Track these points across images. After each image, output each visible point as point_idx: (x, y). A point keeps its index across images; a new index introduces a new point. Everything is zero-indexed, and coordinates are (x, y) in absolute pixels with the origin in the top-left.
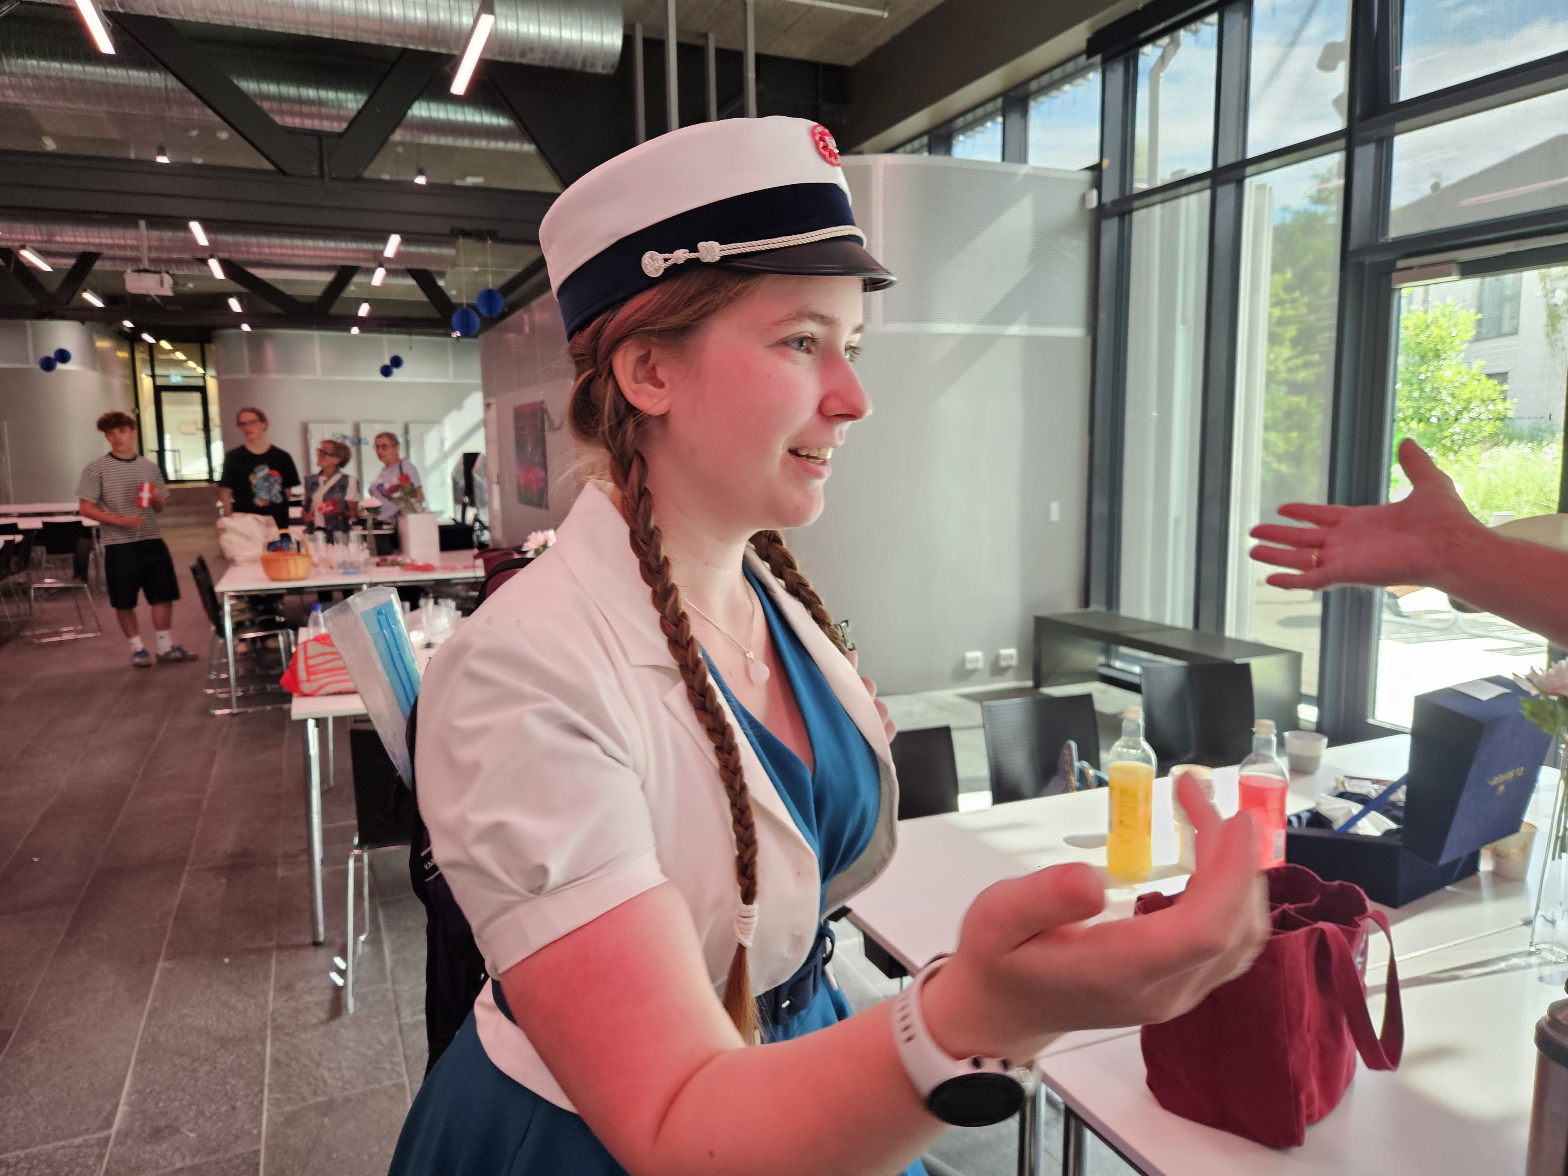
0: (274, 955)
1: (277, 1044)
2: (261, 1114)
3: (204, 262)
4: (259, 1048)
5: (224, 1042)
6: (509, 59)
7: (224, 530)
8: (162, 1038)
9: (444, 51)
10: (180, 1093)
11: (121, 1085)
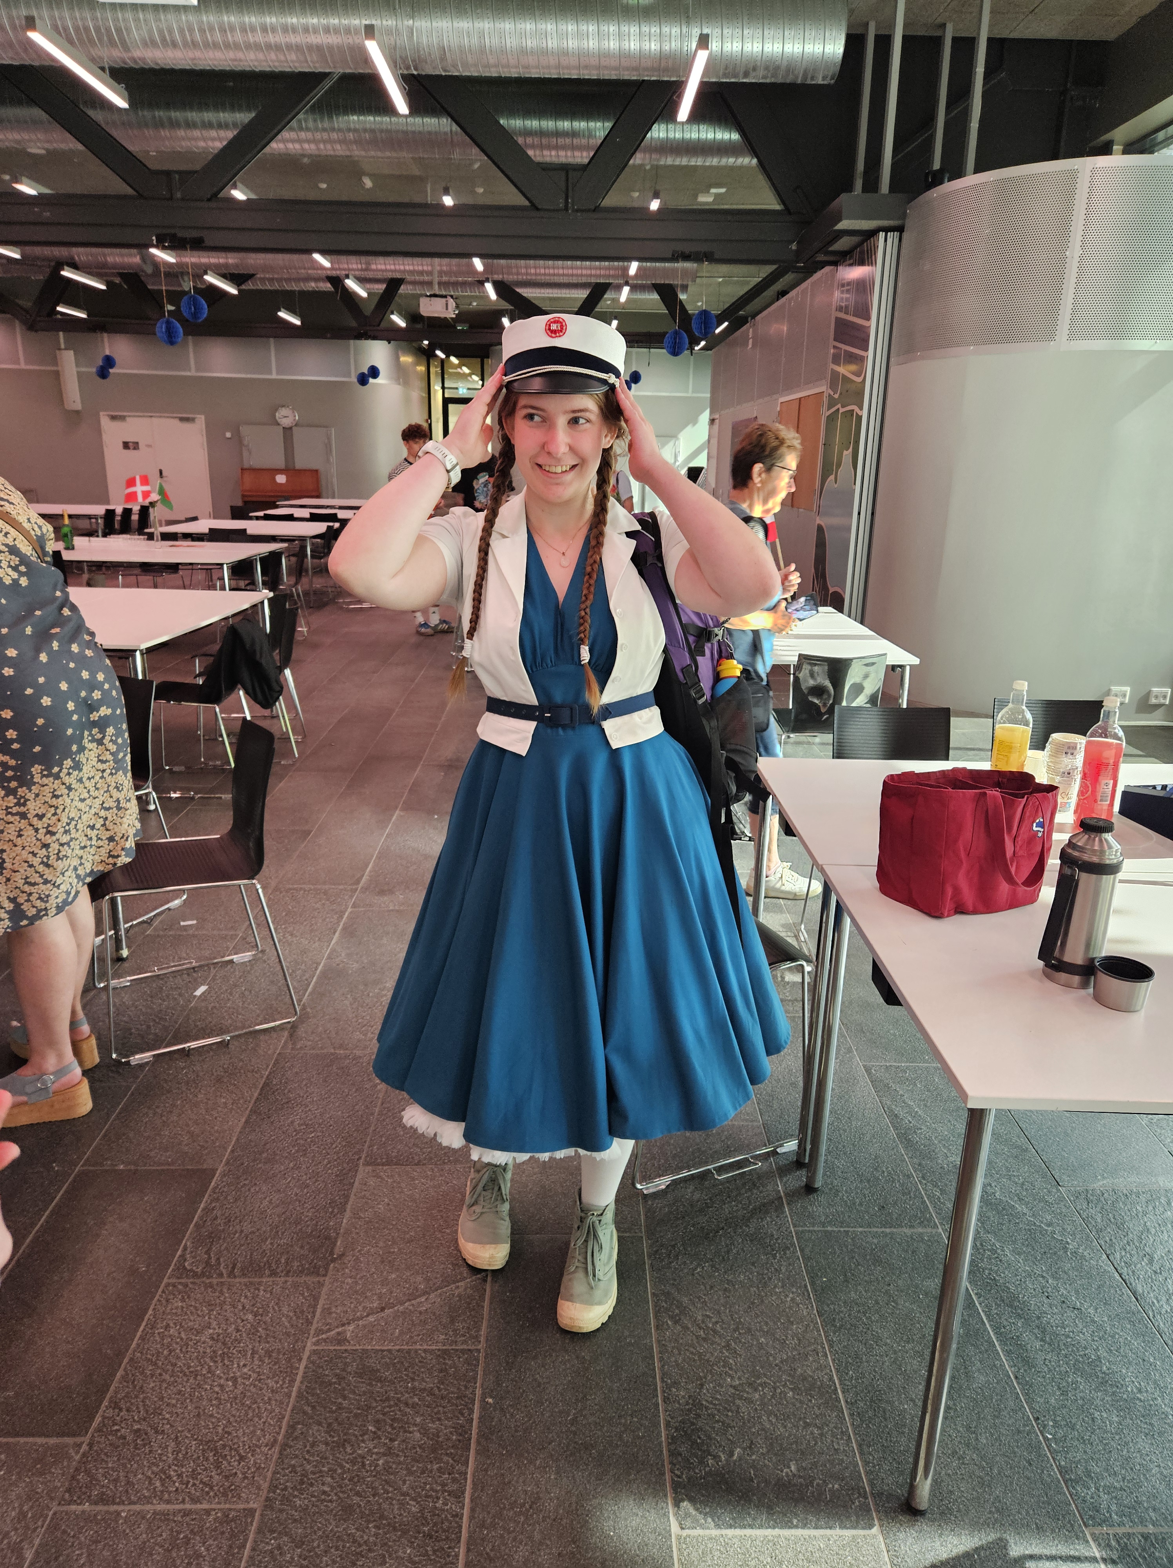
6: (734, 80)
9: (672, 78)
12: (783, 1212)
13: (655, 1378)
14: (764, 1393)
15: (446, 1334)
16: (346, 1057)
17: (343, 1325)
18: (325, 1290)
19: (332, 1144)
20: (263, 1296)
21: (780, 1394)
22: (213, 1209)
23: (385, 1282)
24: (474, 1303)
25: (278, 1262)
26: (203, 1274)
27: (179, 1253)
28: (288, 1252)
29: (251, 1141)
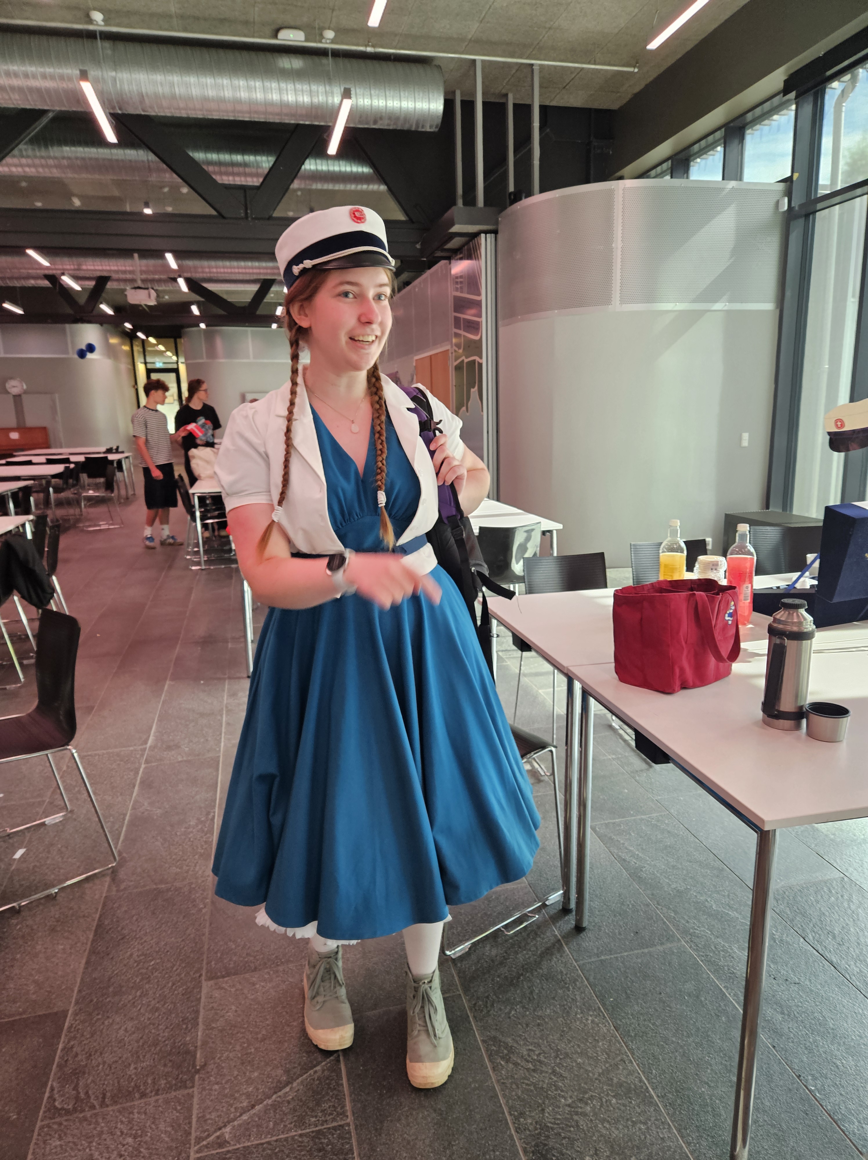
0: (227, 681)
4: (219, 718)
5: (202, 715)
6: (366, 126)
8: (170, 712)
9: (323, 124)
10: (180, 733)
11: (151, 728)
12: (564, 952)
13: (503, 1113)
14: (594, 1105)
15: (316, 1117)
16: (168, 890)
17: (220, 1129)
18: (196, 1100)
19: (172, 968)
20: (139, 1118)
21: (606, 1102)
22: (72, 1047)
23: (249, 1081)
24: (333, 1083)
25: (145, 1083)
26: (75, 1110)
27: (47, 1095)
28: (153, 1073)
29: (95, 979)
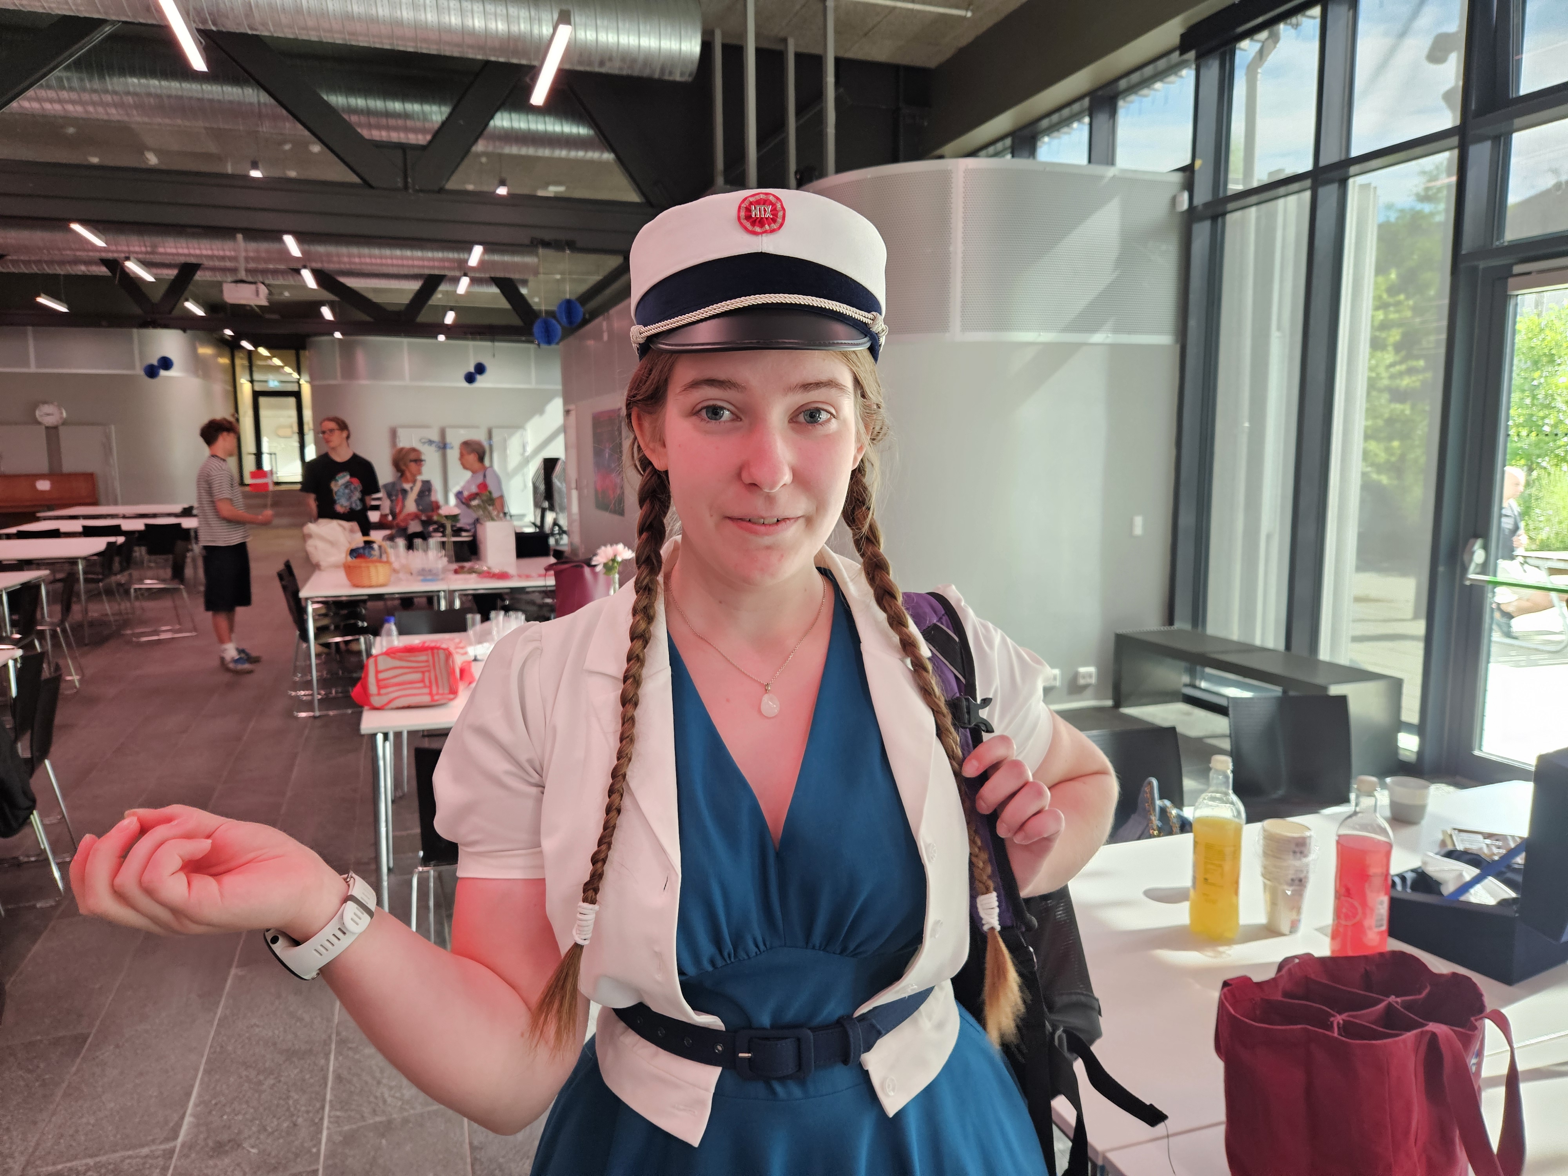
1: (341, 1058)
2: (321, 1132)
3: (297, 271)
5: (291, 1054)
6: (588, 69)
7: (310, 536)
8: (230, 1048)
9: (524, 62)
10: (244, 1106)
11: (188, 1095)
